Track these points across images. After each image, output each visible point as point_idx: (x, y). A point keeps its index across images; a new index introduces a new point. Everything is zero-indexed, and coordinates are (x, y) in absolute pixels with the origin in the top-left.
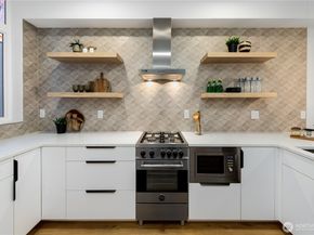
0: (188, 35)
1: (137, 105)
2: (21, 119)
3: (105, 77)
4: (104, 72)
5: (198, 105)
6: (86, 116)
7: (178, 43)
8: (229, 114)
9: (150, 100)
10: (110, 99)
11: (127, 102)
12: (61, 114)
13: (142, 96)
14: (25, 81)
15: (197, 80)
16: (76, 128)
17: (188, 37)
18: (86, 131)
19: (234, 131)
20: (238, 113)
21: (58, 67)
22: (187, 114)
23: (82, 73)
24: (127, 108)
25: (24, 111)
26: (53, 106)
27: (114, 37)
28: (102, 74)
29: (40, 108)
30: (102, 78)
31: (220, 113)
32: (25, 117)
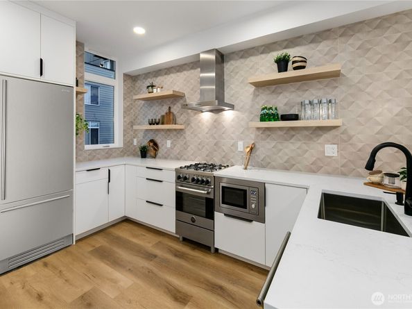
0: (242, 57)
1: (196, 135)
2: (122, 145)
3: (172, 110)
4: (172, 106)
5: (253, 136)
6: (160, 145)
7: (232, 68)
8: (291, 148)
9: (206, 130)
10: (175, 130)
11: (188, 133)
12: (145, 143)
13: (199, 127)
14: (124, 117)
15: (252, 107)
16: (152, 154)
17: (242, 60)
18: (160, 158)
19: (299, 170)
20: (305, 147)
21: (144, 105)
22: (241, 146)
23: (157, 109)
24: (188, 138)
25: (124, 140)
26: (141, 135)
27: (178, 74)
28: (170, 108)
29: (134, 138)
30: (170, 112)
31: (280, 146)
32: (124, 144)
